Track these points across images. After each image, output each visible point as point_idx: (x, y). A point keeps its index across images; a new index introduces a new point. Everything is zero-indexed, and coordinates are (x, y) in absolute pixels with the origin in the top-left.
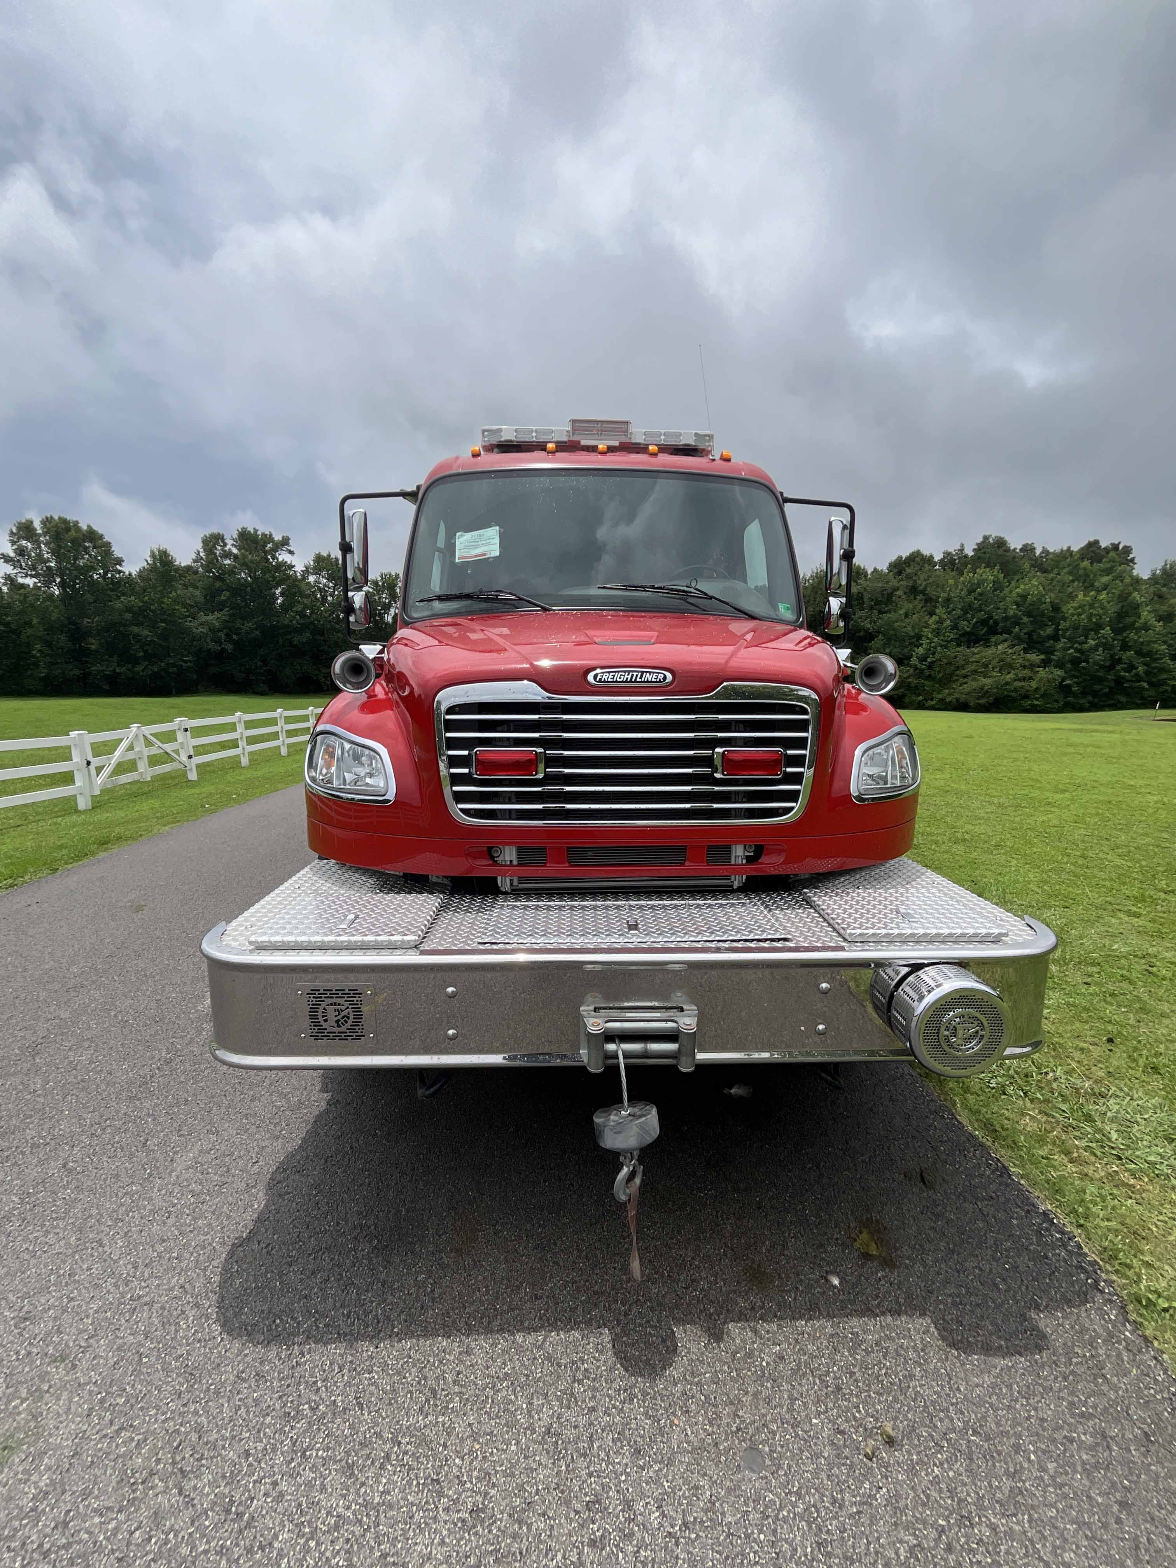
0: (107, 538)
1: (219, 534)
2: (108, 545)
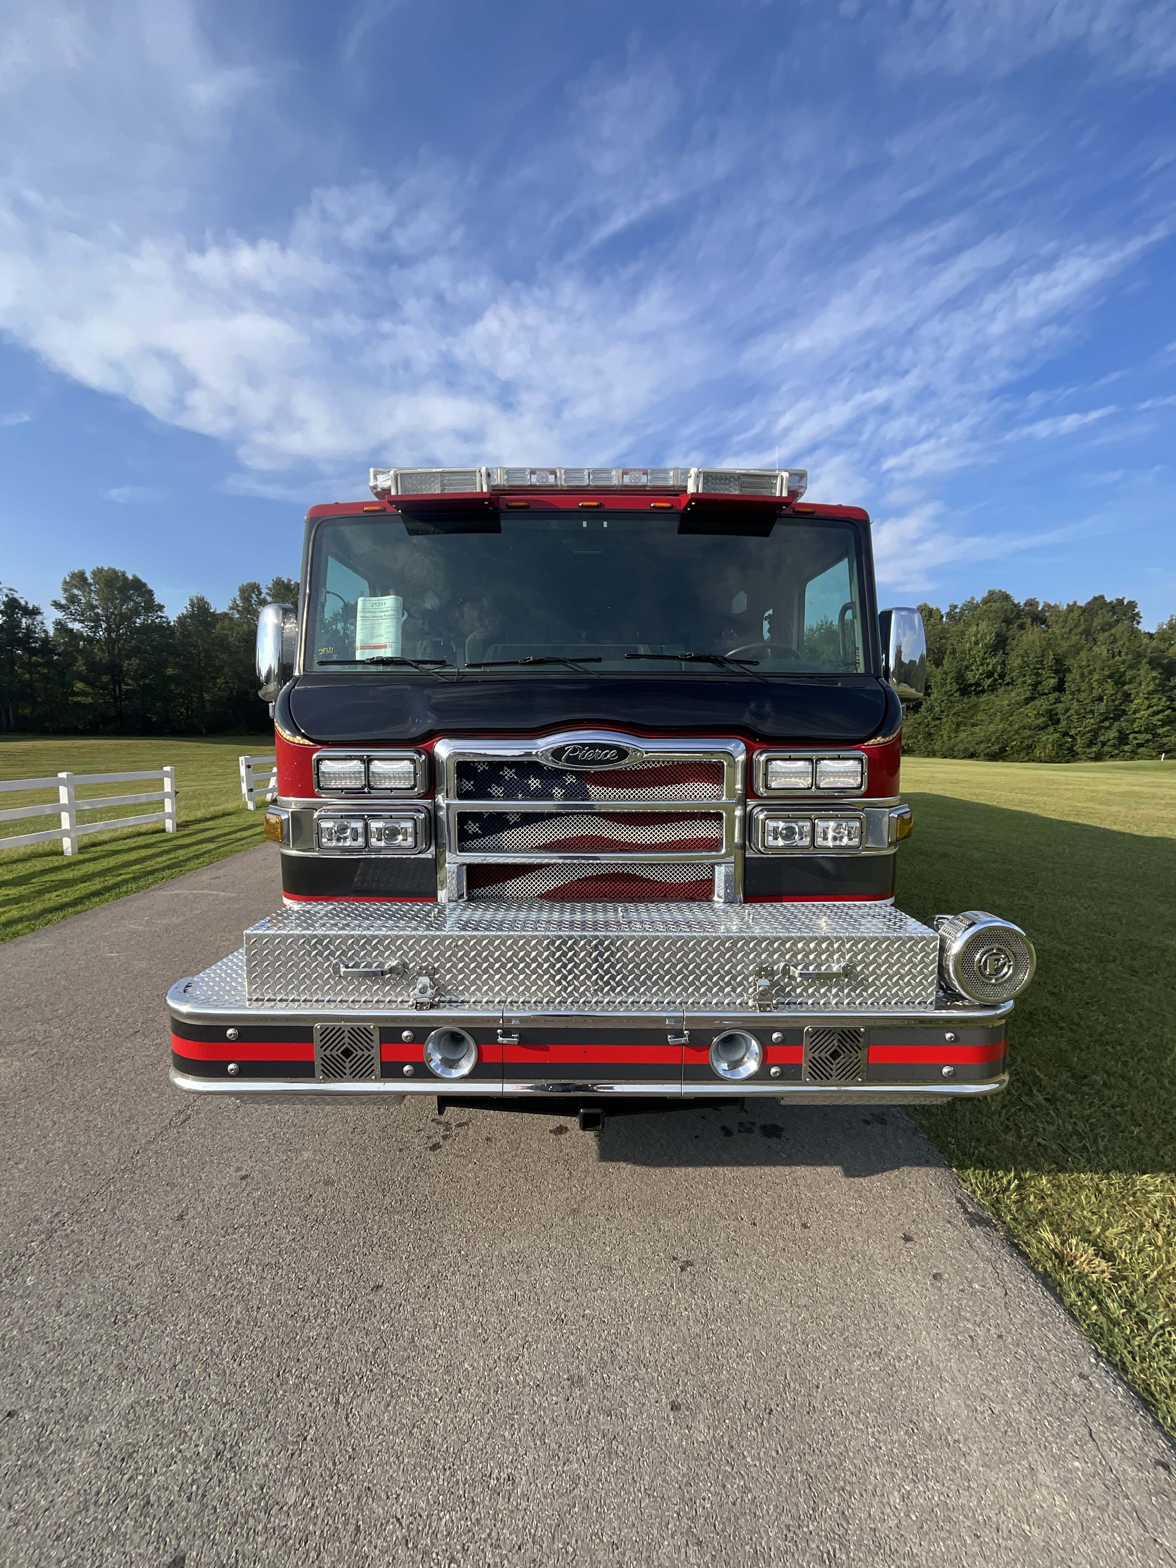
0: (150, 586)
1: (255, 584)
2: (150, 593)
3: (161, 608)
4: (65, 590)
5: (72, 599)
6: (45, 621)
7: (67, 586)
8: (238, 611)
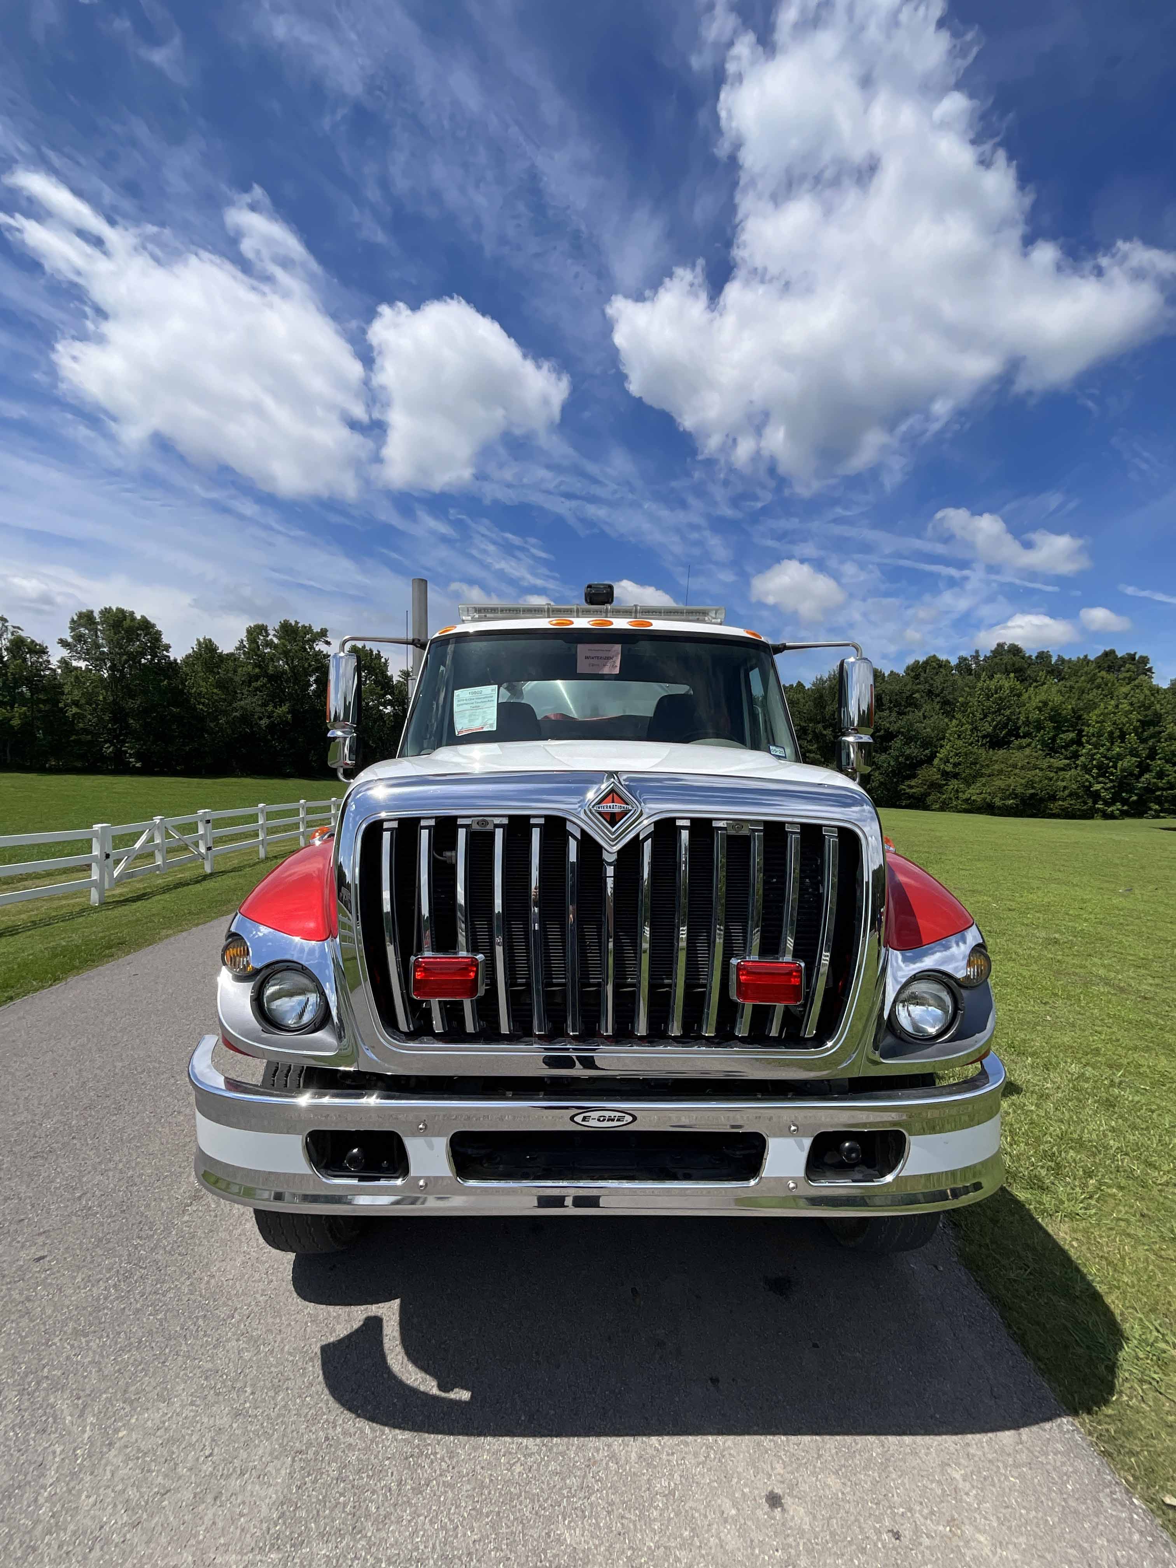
0: (159, 627)
1: (263, 626)
3: (167, 648)
4: (73, 629)
5: (79, 638)
6: (50, 659)
7: (75, 625)
8: (245, 653)
